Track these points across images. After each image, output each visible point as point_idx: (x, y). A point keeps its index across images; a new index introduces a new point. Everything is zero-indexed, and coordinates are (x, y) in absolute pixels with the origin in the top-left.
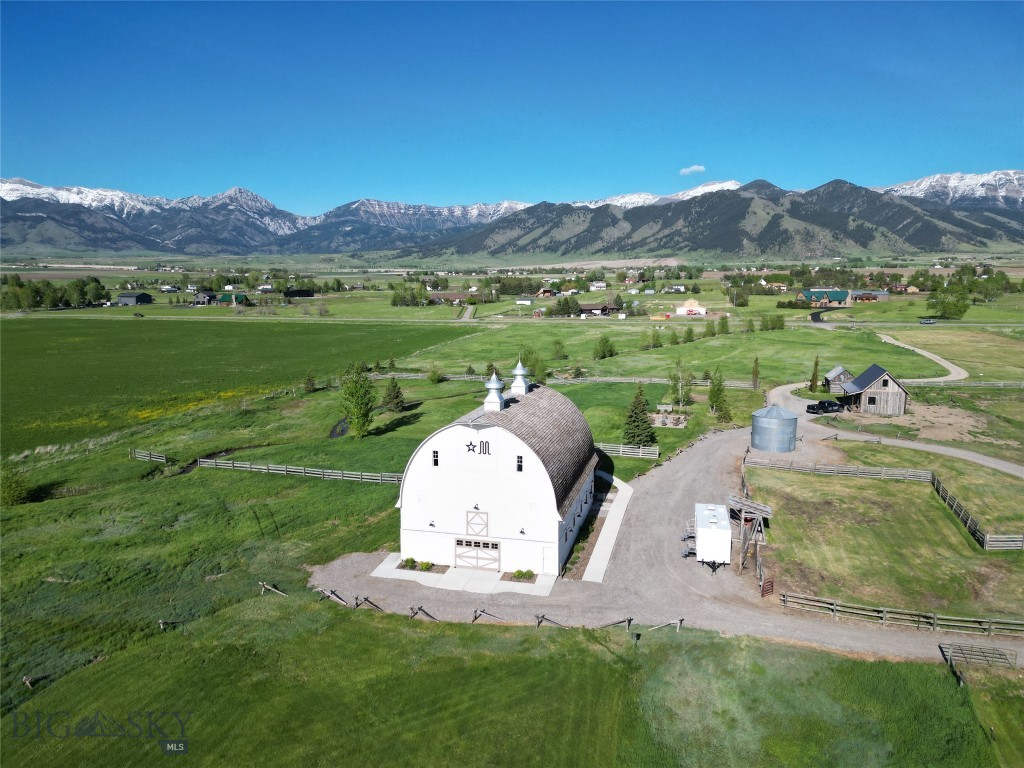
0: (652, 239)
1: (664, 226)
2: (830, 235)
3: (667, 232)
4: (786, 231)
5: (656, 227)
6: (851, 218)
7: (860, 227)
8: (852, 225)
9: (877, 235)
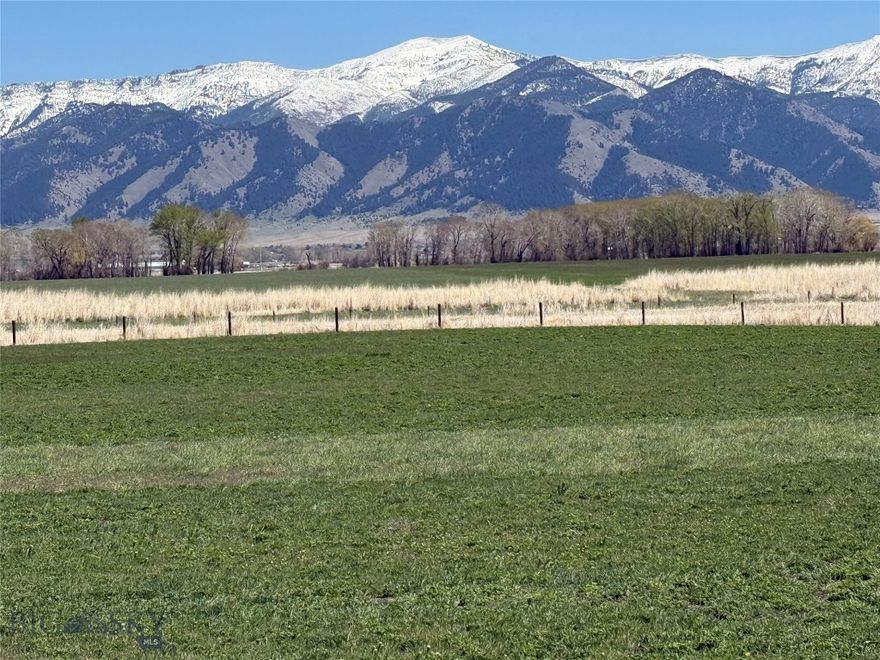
0: (400, 190)
1: (413, 169)
2: (705, 183)
3: (423, 177)
4: (636, 178)
5: (401, 169)
6: (734, 151)
7: (748, 168)
8: (737, 165)
9: (775, 182)
